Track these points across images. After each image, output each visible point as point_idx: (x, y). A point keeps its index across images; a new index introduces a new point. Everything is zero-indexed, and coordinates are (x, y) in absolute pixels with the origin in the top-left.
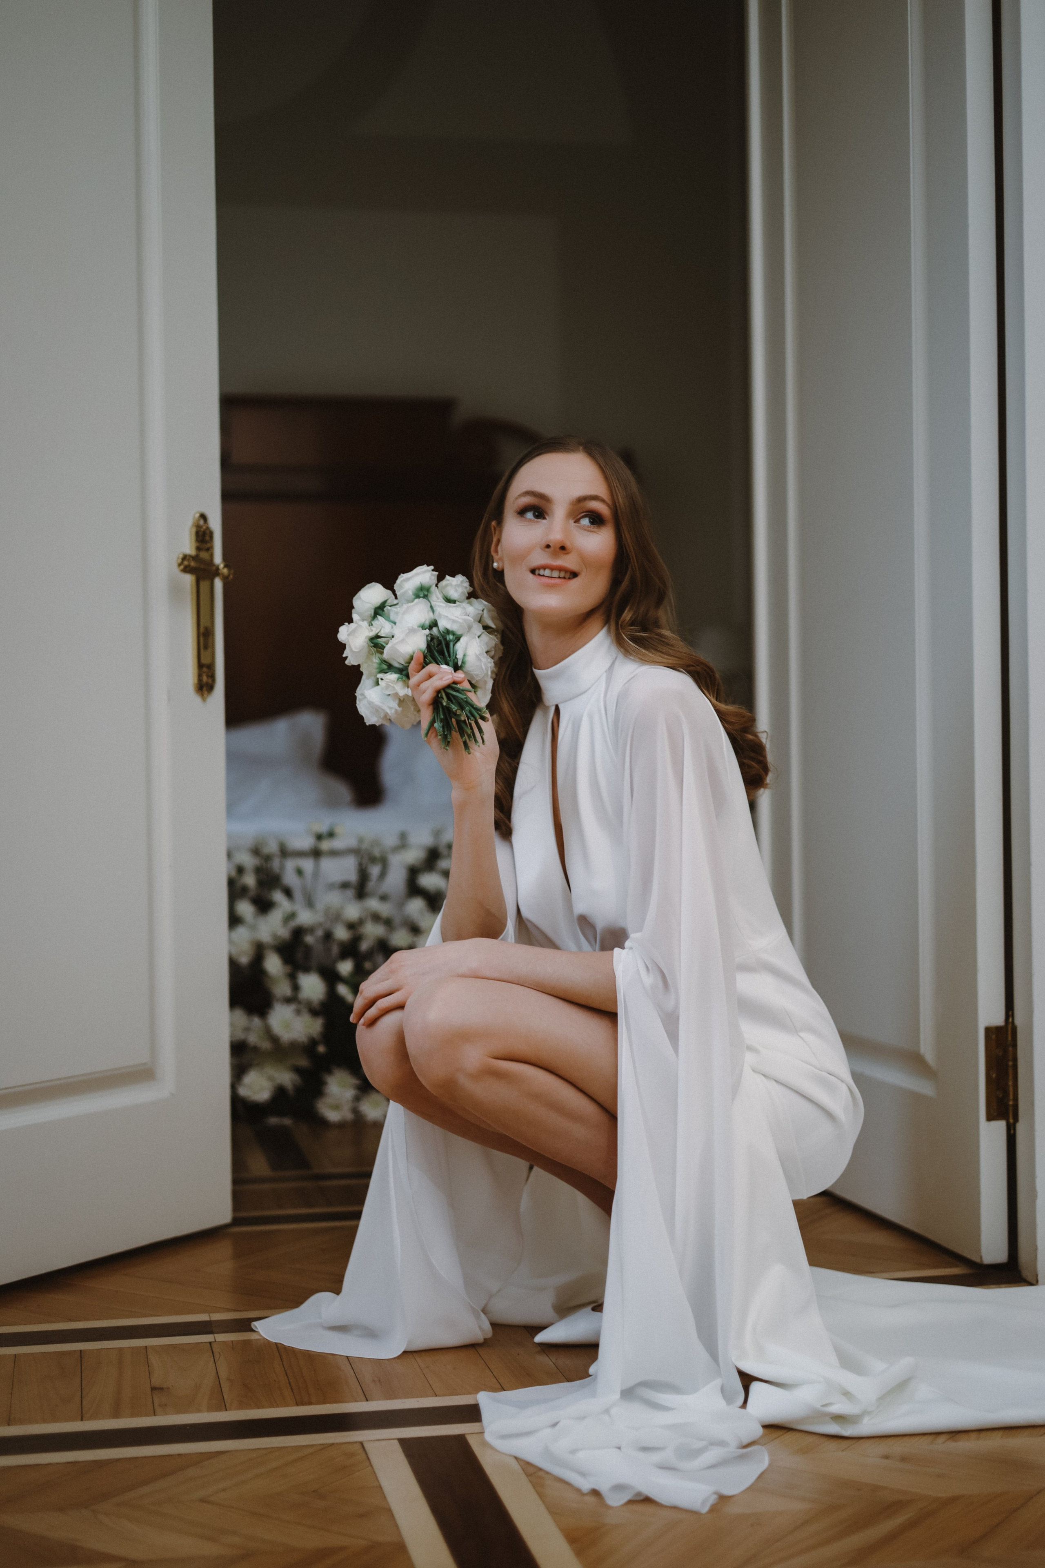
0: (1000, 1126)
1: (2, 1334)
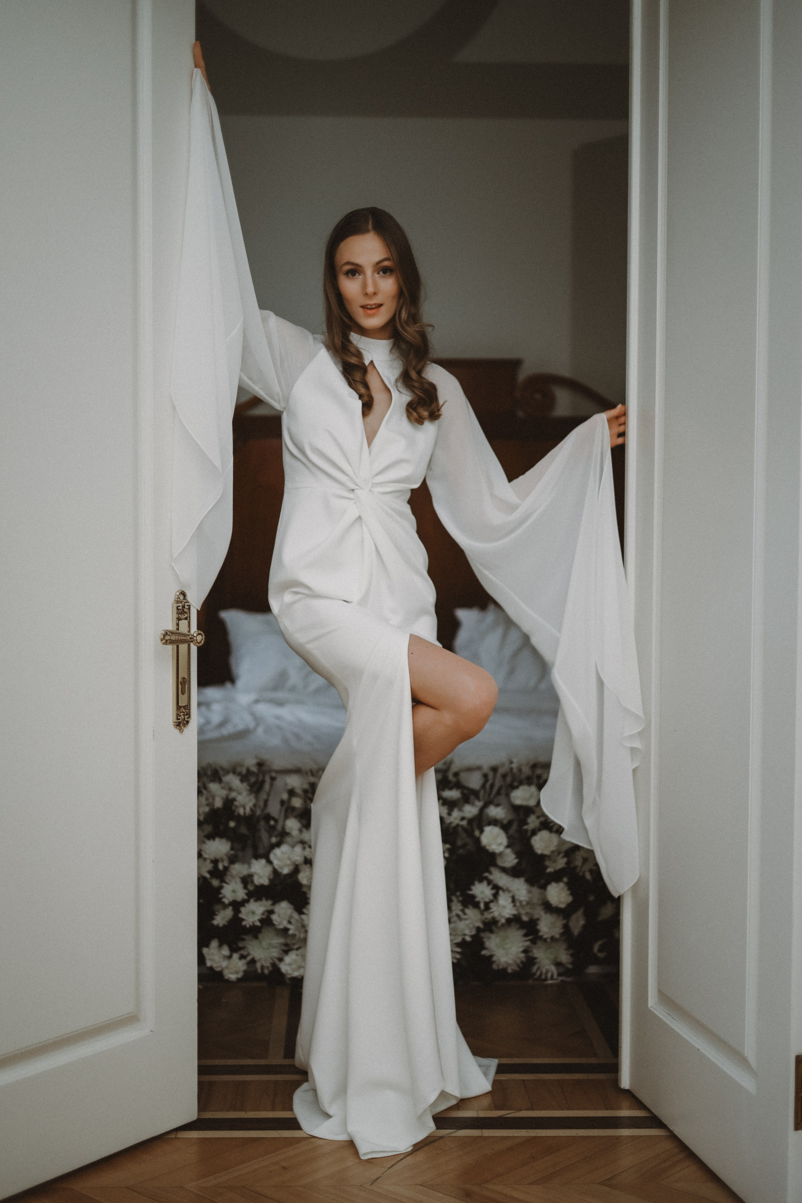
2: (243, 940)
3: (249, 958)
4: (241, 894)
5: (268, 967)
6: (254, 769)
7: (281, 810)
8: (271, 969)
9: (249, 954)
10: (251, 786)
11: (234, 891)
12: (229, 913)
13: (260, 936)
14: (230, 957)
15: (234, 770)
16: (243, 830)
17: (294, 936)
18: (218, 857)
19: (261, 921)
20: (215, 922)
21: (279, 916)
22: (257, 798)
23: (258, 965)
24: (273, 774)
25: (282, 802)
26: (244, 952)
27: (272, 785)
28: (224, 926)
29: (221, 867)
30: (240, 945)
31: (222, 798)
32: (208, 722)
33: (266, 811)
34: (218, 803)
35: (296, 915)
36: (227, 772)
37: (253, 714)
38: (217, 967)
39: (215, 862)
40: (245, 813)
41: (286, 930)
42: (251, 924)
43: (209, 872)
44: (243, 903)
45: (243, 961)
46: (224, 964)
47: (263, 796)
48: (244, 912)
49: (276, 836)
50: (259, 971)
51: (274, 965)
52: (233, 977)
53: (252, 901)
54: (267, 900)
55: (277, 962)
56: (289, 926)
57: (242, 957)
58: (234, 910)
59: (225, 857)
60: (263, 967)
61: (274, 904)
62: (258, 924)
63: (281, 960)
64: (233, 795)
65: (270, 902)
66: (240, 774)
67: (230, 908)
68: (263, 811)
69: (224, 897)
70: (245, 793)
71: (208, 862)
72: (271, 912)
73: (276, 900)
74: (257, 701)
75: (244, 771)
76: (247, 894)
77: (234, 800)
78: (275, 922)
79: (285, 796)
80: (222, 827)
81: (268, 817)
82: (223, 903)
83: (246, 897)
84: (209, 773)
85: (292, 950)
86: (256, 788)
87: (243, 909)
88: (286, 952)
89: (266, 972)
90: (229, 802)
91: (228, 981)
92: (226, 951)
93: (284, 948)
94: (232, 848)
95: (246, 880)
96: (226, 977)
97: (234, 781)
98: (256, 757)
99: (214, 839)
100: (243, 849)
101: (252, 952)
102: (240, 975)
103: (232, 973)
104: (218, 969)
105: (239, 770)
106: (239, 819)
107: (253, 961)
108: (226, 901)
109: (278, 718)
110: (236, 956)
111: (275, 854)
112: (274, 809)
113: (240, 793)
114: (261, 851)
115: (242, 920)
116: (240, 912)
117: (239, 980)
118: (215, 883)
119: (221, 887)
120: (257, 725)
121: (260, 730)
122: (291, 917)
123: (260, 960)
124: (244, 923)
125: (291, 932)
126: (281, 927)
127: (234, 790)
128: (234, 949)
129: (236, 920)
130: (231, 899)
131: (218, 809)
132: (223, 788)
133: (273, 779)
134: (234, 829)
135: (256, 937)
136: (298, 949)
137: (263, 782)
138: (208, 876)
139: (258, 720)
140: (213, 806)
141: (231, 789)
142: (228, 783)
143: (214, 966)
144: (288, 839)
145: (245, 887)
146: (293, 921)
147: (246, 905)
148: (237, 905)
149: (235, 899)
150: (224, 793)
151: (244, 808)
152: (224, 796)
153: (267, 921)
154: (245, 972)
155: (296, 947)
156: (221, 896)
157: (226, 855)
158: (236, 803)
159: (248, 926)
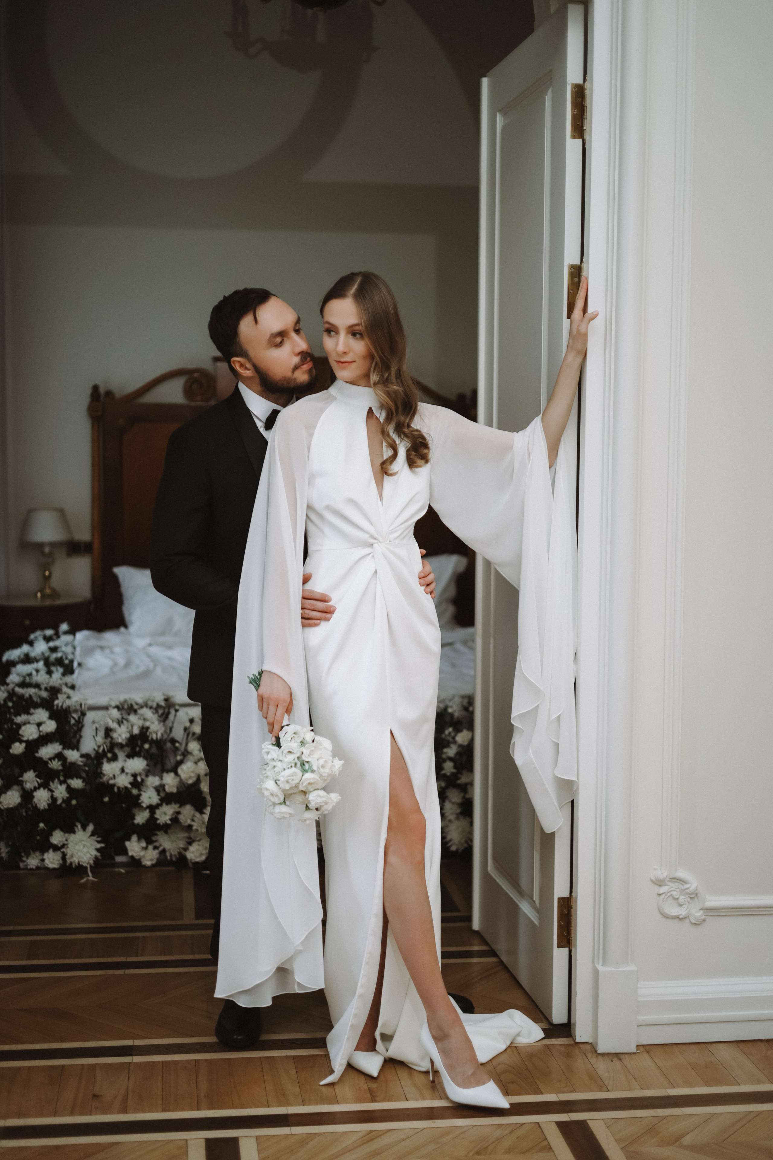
0: (566, 950)
1: (2, 1051)
2: (156, 835)
3: (161, 849)
4: (155, 799)
5: (175, 855)
6: (163, 704)
7: (184, 734)
8: (177, 856)
9: (161, 845)
10: (160, 716)
11: (150, 798)
12: (146, 814)
13: (169, 831)
14: (146, 848)
15: (146, 705)
16: (154, 750)
17: (197, 830)
18: (137, 772)
19: (171, 820)
20: (136, 822)
21: (184, 816)
22: (164, 725)
23: (168, 854)
24: (177, 707)
25: (185, 729)
26: (157, 844)
27: (175, 716)
28: (143, 824)
29: (139, 779)
30: (154, 838)
31: (139, 727)
32: (116, 664)
33: (172, 735)
34: (136, 731)
35: (198, 815)
36: (142, 707)
37: (149, 656)
38: (137, 856)
39: (135, 776)
40: (157, 738)
41: (190, 827)
42: (164, 822)
43: (131, 783)
44: (158, 806)
45: (156, 851)
46: (142, 853)
47: (169, 723)
48: (158, 814)
49: (180, 755)
50: (169, 858)
51: (180, 853)
52: (149, 863)
53: (164, 805)
54: (175, 803)
55: (183, 852)
56: (193, 823)
57: (155, 848)
58: (150, 812)
59: (143, 772)
60: (171, 855)
61: (181, 806)
62: (169, 822)
63: (186, 849)
64: (147, 724)
65: (177, 805)
66: (151, 708)
67: (148, 811)
68: (168, 735)
69: (143, 802)
70: (156, 723)
71: (129, 776)
72: (178, 813)
73: (182, 804)
74: (150, 645)
75: (155, 705)
76: (160, 800)
77: (148, 728)
78: (181, 821)
79: (188, 724)
80: (138, 749)
81: (173, 741)
82: (142, 807)
83: (159, 802)
84: (126, 707)
85: (194, 841)
86: (164, 717)
87: (157, 811)
88: (190, 843)
89: (174, 859)
90: (144, 730)
91: (145, 867)
92: (144, 844)
93: (187, 840)
94: (147, 765)
95: (160, 789)
96: (143, 864)
97: (148, 713)
98: (164, 694)
99: (133, 758)
100: (155, 765)
101: (163, 844)
102: (154, 862)
103: (148, 861)
104: (137, 858)
105: (150, 704)
106: (153, 742)
107: (164, 851)
108: (144, 805)
109: (170, 659)
110: (150, 847)
111: (182, 769)
112: (178, 733)
113: (153, 723)
114: (169, 766)
115: (157, 819)
116: (155, 813)
117: (153, 866)
118: (135, 792)
119: (140, 795)
120: (155, 666)
121: (159, 670)
122: (194, 816)
123: (169, 850)
124: (158, 822)
125: (194, 828)
126: (186, 824)
127: (148, 720)
128: (149, 842)
129: (152, 819)
130: (148, 804)
131: (136, 735)
132: (139, 719)
133: (177, 711)
134: (147, 751)
135: (166, 832)
136: (199, 841)
137: (169, 713)
138: (129, 786)
139: (155, 661)
140: (132, 732)
141: (145, 720)
142: (142, 715)
143: (135, 855)
144: (190, 757)
145: (159, 795)
146: (195, 819)
147: (160, 808)
148: (152, 808)
149: (151, 803)
150: (140, 723)
151: (157, 734)
152: (141, 725)
153: (175, 820)
154: (158, 859)
155: (198, 839)
156: (140, 801)
157: (144, 770)
158: (150, 730)
159: (161, 824)
